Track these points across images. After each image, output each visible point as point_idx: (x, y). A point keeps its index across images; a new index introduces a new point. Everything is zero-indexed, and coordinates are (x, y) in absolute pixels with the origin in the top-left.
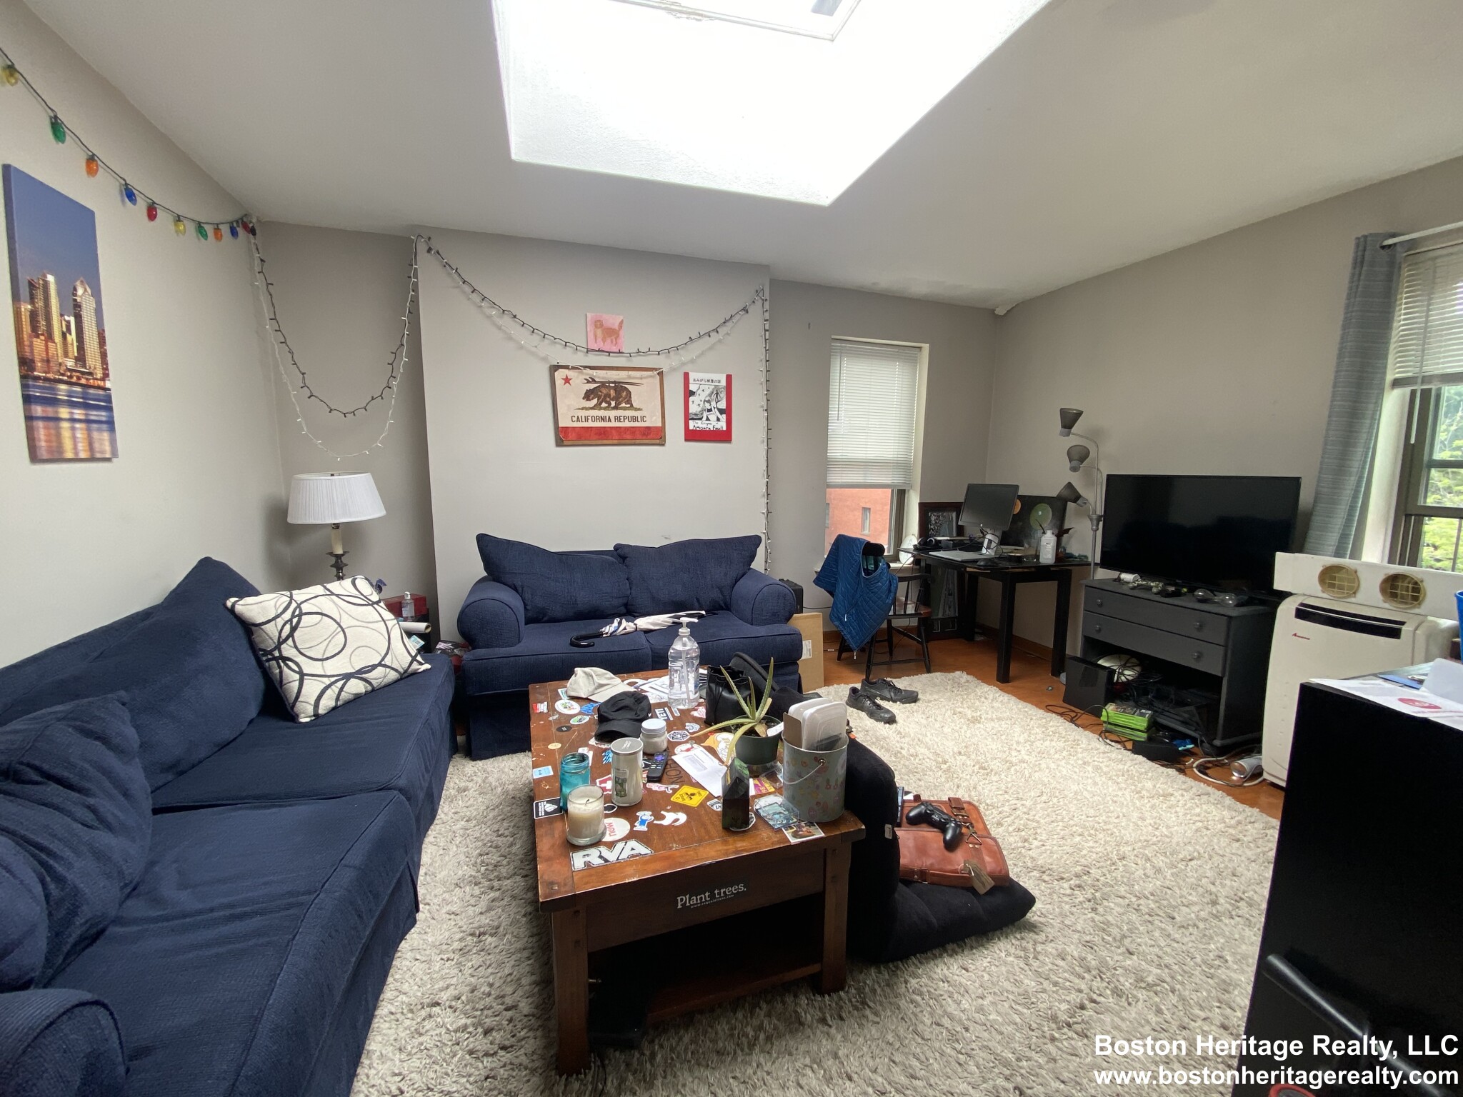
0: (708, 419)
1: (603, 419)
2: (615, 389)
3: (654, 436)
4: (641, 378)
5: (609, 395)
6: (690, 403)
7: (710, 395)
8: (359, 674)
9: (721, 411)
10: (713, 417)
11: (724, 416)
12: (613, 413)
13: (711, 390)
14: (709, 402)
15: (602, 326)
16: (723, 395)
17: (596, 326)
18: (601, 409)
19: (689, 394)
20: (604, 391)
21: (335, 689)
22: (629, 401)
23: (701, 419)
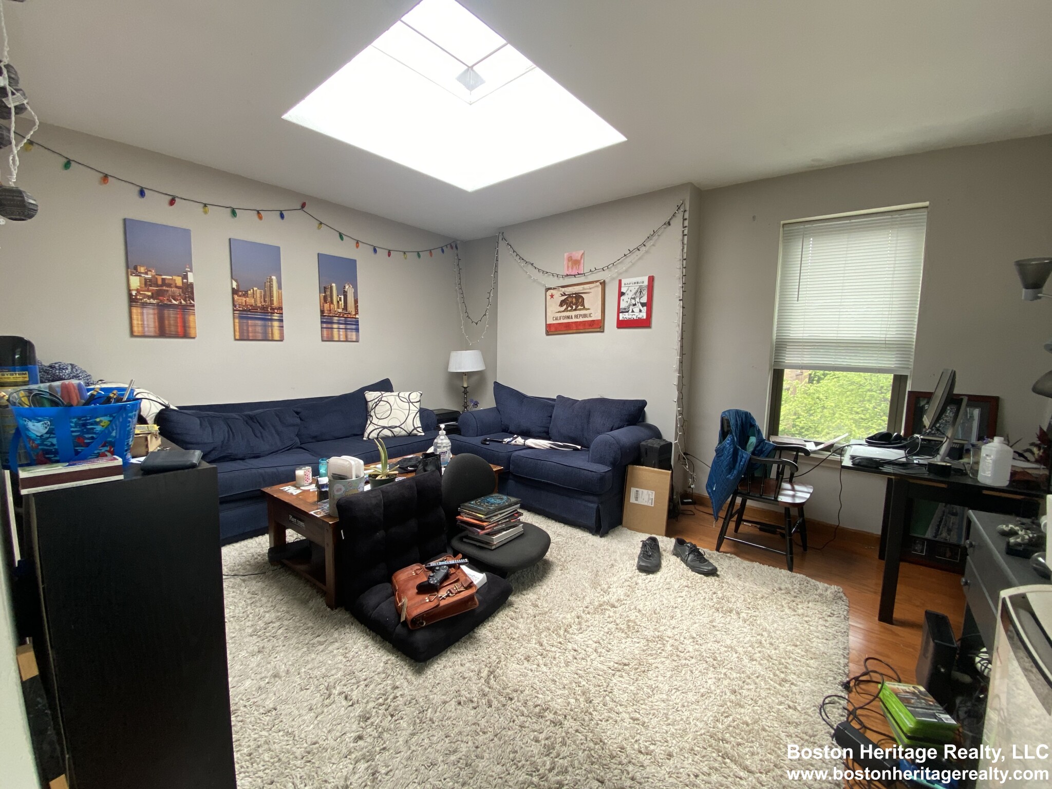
0: (633, 311)
1: (568, 317)
2: (575, 297)
3: (596, 326)
4: (590, 289)
5: (572, 302)
6: (621, 301)
7: (635, 294)
8: (390, 428)
9: (643, 305)
10: (636, 309)
11: (645, 308)
12: (573, 313)
13: (636, 289)
14: (634, 298)
15: (571, 259)
16: (645, 292)
17: (569, 261)
18: (568, 311)
19: (621, 294)
20: (570, 300)
21: (378, 431)
22: (583, 305)
23: (628, 312)
